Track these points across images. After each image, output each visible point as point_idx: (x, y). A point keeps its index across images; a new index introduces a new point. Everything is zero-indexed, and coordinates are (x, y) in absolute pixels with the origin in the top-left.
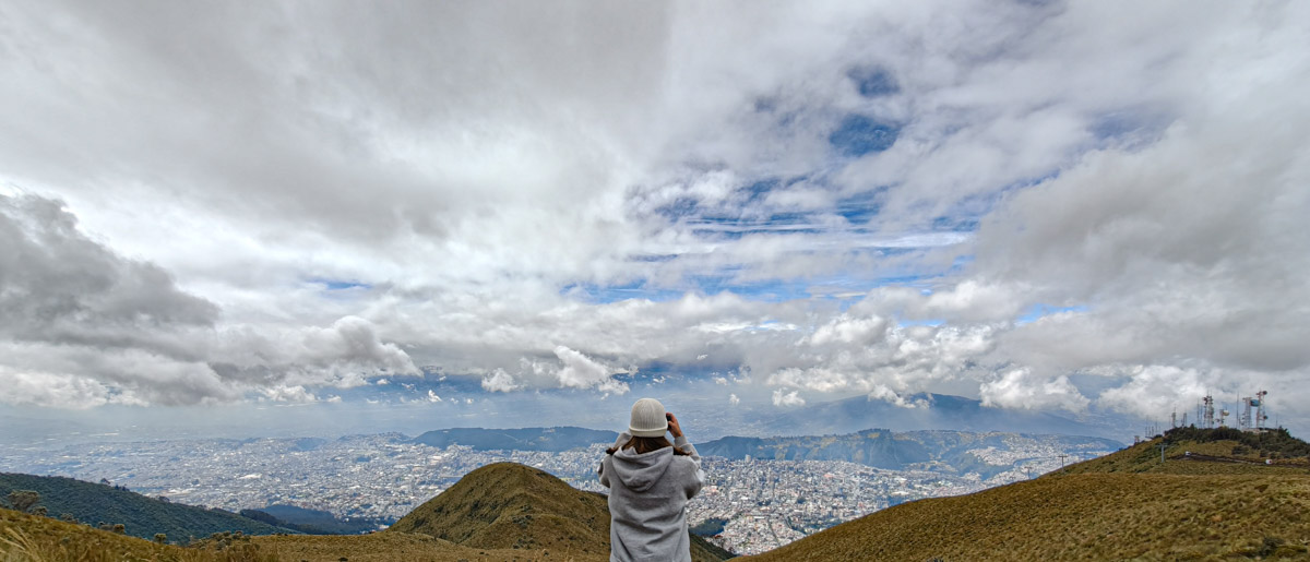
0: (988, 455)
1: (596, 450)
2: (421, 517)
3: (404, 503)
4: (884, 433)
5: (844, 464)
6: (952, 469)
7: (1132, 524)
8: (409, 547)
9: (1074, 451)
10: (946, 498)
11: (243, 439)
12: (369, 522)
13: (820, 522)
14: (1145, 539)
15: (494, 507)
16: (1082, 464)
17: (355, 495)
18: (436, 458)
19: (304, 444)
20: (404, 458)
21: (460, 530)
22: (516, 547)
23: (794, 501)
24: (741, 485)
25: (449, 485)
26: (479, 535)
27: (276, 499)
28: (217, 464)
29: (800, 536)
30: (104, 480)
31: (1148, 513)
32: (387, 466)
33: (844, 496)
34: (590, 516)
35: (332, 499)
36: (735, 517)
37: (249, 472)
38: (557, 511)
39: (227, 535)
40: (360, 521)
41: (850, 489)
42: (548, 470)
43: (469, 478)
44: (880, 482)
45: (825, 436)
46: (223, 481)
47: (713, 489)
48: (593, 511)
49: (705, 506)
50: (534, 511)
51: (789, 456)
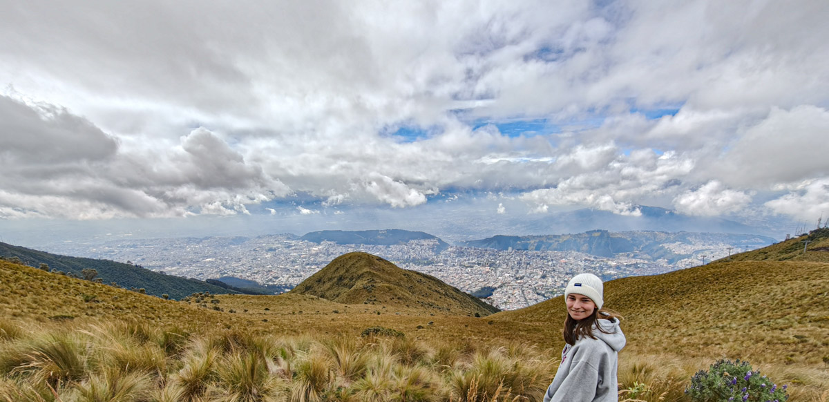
0: (676, 248)
1: (412, 244)
2: (309, 285)
3: (298, 276)
4: (603, 233)
5: (574, 253)
6: (649, 257)
7: (779, 296)
8: (303, 303)
9: (738, 245)
10: (644, 277)
11: (201, 238)
12: (278, 287)
13: (555, 291)
14: (787, 306)
15: (351, 279)
16: (743, 254)
17: (269, 271)
18: (315, 249)
19: (237, 241)
20: (296, 249)
21: (332, 293)
22: (366, 303)
23: (539, 277)
24: (505, 266)
25: (324, 265)
26: (344, 296)
27: (225, 273)
28: (189, 252)
29: (542, 299)
30: (129, 262)
31: (792, 288)
32: (287, 254)
34: (410, 285)
35: (256, 273)
36: (501, 287)
37: (207, 257)
38: (389, 282)
39: (201, 294)
40: (274, 286)
41: (577, 269)
42: (383, 256)
43: (335, 261)
44: (598, 265)
45: (563, 235)
46: (194, 262)
47: (487, 268)
48: (412, 282)
49: (482, 280)
50: (376, 283)
51: (537, 248)
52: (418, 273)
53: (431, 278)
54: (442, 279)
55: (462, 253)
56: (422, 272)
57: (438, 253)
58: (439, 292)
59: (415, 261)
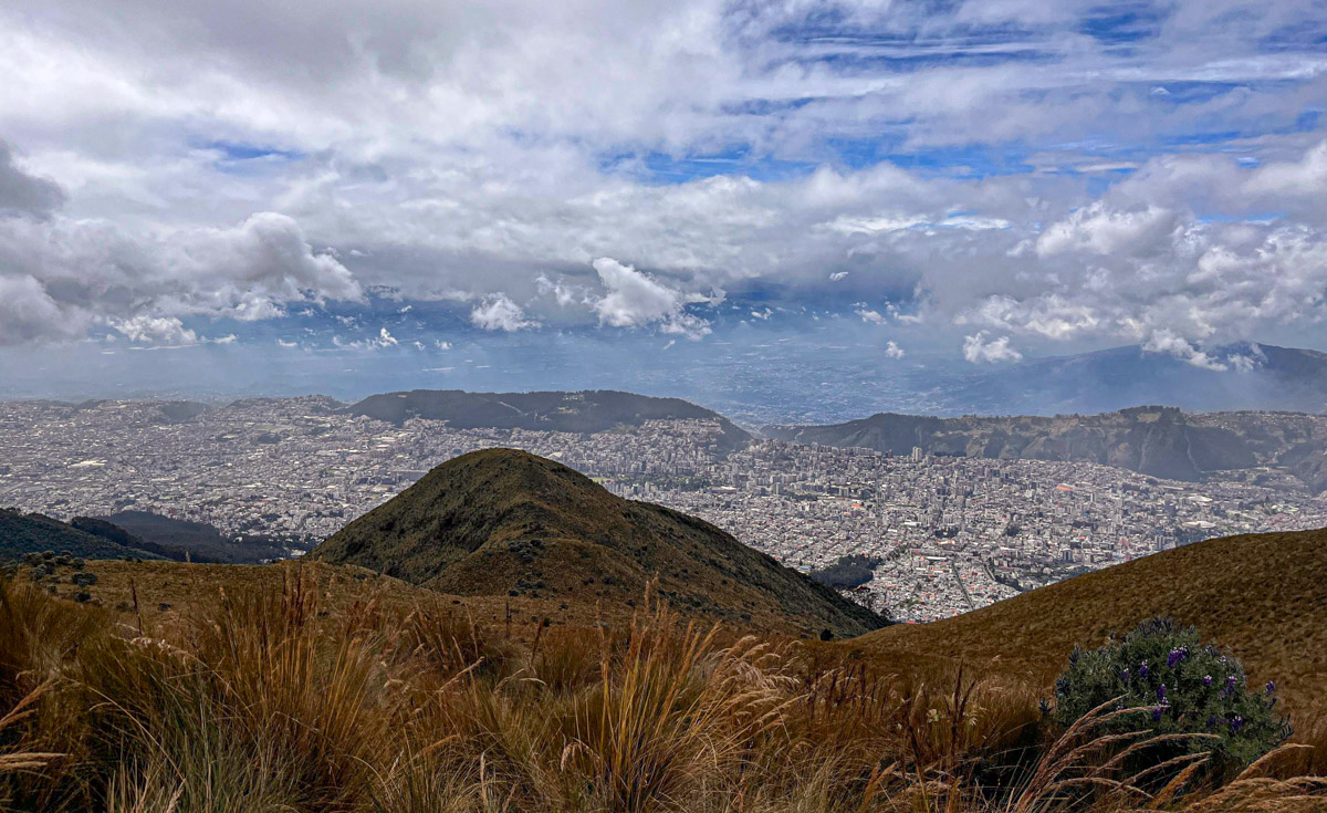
1: (652, 431)
2: (359, 538)
3: (332, 515)
4: (1168, 415)
5: (1093, 468)
6: (1298, 484)
10: (1282, 535)
11: (78, 402)
12: (274, 544)
13: (1047, 570)
15: (479, 525)
17: (253, 498)
18: (387, 440)
19: (175, 412)
20: (334, 439)
21: (421, 562)
22: (513, 594)
23: (999, 531)
24: (905, 500)
25: (406, 485)
26: (453, 572)
27: (129, 502)
28: (38, 441)
29: (1009, 593)
32: (307, 451)
33: (1093, 525)
34: (640, 544)
35: (216, 504)
36: (895, 556)
37: (87, 456)
38: (583, 534)
39: (48, 557)
40: (262, 541)
41: (1105, 513)
42: (572, 463)
43: (439, 473)
44: (1161, 503)
45: (1058, 417)
46: (47, 470)
47: (856, 505)
48: (646, 534)
49: (842, 535)
50: (546, 535)
51: (991, 452)
52: (663, 511)
53: (699, 525)
54: (732, 531)
55: (786, 458)
56: (677, 509)
57: (719, 459)
58: (720, 567)
59: (656, 477)
